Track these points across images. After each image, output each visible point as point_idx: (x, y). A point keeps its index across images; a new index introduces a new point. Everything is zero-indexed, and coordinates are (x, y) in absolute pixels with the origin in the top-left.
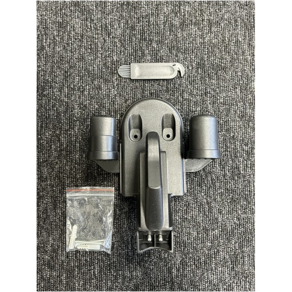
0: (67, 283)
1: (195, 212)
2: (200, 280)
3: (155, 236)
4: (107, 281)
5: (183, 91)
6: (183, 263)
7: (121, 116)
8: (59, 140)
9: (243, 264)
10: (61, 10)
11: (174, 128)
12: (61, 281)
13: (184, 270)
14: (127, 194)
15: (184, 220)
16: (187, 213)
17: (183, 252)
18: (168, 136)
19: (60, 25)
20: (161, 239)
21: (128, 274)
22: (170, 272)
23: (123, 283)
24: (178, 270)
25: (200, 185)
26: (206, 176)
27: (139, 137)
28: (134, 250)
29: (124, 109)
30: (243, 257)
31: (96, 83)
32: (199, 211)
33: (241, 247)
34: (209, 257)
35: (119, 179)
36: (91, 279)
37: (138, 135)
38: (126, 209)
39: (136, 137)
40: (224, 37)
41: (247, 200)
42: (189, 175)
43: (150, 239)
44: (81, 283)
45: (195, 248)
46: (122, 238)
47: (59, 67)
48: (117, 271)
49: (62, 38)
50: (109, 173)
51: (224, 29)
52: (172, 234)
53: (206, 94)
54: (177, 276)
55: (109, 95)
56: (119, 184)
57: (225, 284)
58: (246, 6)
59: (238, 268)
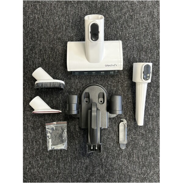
0: (57, 165)
1: (113, 135)
2: (115, 164)
3: (94, 147)
4: (74, 164)
5: (108, 80)
6: (107, 157)
7: (80, 92)
8: (52, 103)
9: (133, 157)
10: (52, 41)
11: (104, 98)
12: (54, 164)
13: (107, 160)
14: (83, 127)
15: (108, 138)
16: (109, 135)
17: (107, 152)
18: (101, 102)
19: (52, 48)
20: (96, 148)
21: (83, 161)
22: (101, 160)
23: (81, 165)
24: (105, 160)
25: (115, 123)
26: (118, 119)
27: (88, 102)
28: (86, 151)
29: (81, 89)
30: (133, 154)
31: (69, 76)
32: (115, 134)
33: (132, 150)
34: (118, 154)
35: (79, 120)
36: (67, 163)
37: (88, 101)
38: (82, 133)
39: (87, 102)
40: (128, 55)
41: (136, 130)
42: (110, 119)
43: (92, 148)
44: (63, 165)
45: (112, 151)
46: (81, 146)
47: (52, 69)
48: (78, 160)
49: (53, 55)
50: (75, 118)
51: (128, 51)
52: (101, 146)
53: (118, 82)
54: (104, 162)
55: (75, 82)
56: (79, 123)
57: (125, 165)
58: (139, 40)
59: (131, 159)
